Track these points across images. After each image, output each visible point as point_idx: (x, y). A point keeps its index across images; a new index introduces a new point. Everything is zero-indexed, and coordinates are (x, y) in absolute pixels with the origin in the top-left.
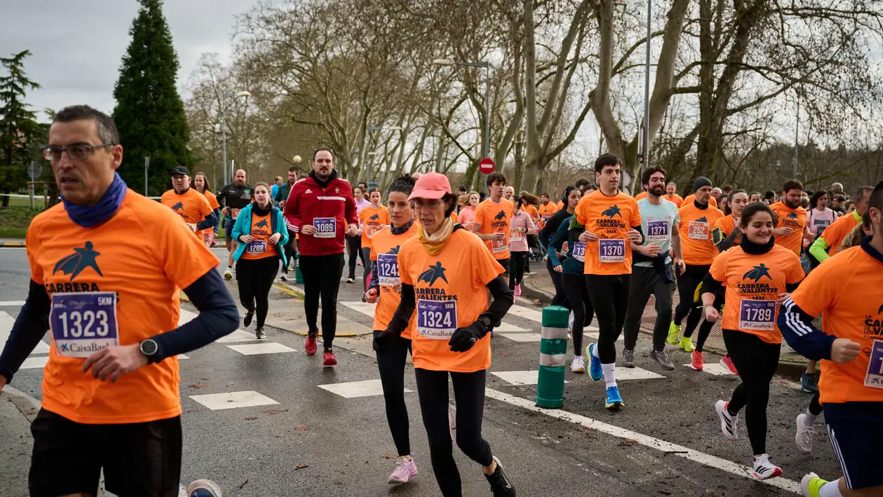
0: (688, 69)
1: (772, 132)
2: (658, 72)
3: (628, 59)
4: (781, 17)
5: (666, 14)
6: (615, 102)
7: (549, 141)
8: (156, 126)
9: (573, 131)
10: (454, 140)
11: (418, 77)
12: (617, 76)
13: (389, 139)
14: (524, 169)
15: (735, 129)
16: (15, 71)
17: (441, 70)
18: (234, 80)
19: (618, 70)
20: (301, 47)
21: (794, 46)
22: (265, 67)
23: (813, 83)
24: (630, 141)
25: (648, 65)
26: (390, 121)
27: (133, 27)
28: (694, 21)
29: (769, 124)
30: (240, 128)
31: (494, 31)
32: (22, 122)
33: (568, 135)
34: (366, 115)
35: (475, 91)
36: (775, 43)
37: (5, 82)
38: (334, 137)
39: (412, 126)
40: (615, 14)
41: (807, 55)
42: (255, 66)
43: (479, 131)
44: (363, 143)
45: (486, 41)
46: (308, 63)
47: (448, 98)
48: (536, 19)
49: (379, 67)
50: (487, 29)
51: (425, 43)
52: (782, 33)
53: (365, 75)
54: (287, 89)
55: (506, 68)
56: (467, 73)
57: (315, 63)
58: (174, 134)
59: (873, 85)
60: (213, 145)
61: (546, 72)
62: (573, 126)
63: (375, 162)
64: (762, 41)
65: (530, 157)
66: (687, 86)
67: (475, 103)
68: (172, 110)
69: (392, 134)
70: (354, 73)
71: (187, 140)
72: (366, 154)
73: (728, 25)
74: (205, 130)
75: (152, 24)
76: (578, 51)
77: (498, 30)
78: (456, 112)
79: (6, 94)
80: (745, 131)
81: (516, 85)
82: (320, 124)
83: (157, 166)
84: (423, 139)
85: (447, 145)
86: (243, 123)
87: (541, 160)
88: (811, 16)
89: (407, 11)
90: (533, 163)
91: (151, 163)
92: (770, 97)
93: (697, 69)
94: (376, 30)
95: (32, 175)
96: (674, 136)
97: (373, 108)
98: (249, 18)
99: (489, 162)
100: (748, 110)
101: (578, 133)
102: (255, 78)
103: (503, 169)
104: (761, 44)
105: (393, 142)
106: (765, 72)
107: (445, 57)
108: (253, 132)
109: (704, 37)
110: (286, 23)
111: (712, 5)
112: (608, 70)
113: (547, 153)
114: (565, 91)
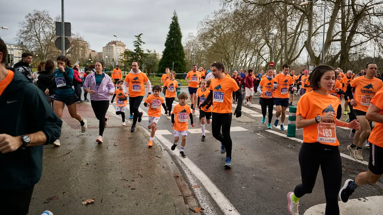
0: (337, 34)
1: (366, 53)
2: (327, 35)
3: (317, 31)
4: (369, 16)
5: (330, 17)
6: (313, 44)
7: (291, 57)
8: (176, 54)
10: (262, 57)
11: (251, 38)
12: (314, 36)
13: (242, 57)
15: (353, 52)
16: (139, 39)
17: (258, 36)
18: (197, 40)
20: (217, 30)
21: (374, 26)
22: (206, 36)
23: (379, 37)
24: (317, 56)
25: (324, 33)
26: (242, 51)
27: (170, 26)
28: (340, 19)
29: (365, 50)
30: (199, 54)
31: (274, 24)
32: (140, 53)
33: (297, 55)
34: (235, 50)
35: (268, 42)
36: (367, 25)
37: (136, 42)
38: (226, 56)
39: (249, 53)
40: (313, 17)
41: (378, 28)
42: (203, 36)
43: (270, 54)
44: (234, 58)
45: (272, 27)
46: (219, 35)
47: (260, 44)
48: (288, 20)
49: (239, 35)
50: (272, 23)
51: (253, 28)
52: (370, 21)
53: (235, 38)
54: (212, 42)
55: (278, 35)
56: (266, 36)
57: (220, 35)
58: (181, 56)
60: (191, 59)
61: (291, 36)
62: (299, 52)
63: (238, 63)
64: (363, 24)
65: (285, 62)
66: (337, 39)
67: (268, 45)
68: (180, 49)
69: (243, 55)
70: (232, 37)
71: (184, 57)
72: (235, 61)
73: (351, 19)
74: (189, 55)
75: (175, 25)
76: (301, 29)
77: (276, 23)
78: (262, 48)
79: (136, 46)
80: (356, 53)
81: (281, 40)
82: (222, 53)
83: (176, 65)
84: (252, 57)
85: (259, 58)
86: (200, 52)
87: (289, 62)
88: (380, 16)
89: (248, 19)
91: (174, 64)
92: (365, 42)
93: (340, 34)
94: (239, 25)
95: (143, 67)
96: (332, 55)
97: (237, 48)
98: (202, 22)
99: (272, 63)
100: (358, 46)
101: (300, 54)
102: (203, 40)
103: (277, 65)
104: (362, 25)
105: (243, 58)
106: (364, 34)
107: (259, 32)
108: (202, 55)
109: (343, 23)
110: (212, 24)
111: (346, 13)
112: (310, 34)
113: (291, 60)
114: (297, 42)
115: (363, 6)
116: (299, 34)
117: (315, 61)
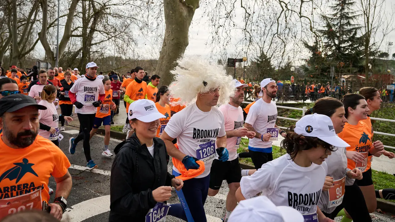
0: (76, 29)
2: (65, 28)
4: (107, 16)
5: (68, 9)
7: (23, 48)
9: (34, 45)
12: (52, 28)
14: (12, 59)
15: (94, 50)
19: (52, 26)
21: (111, 26)
23: (117, 38)
28: (80, 13)
29: (106, 49)
33: (31, 47)
41: (116, 30)
52: (107, 21)
59: (134, 40)
61: (23, 23)
65: (16, 54)
66: (76, 34)
76: (35, 17)
81: (9, 27)
87: (19, 56)
90: (16, 57)
100: (98, 44)
101: (35, 47)
103: (3, 58)
106: (102, 32)
109: (84, 19)
112: (46, 26)
113: (22, 53)
114: (30, 31)
115: (101, 5)
116: (33, 23)
117: (51, 56)
